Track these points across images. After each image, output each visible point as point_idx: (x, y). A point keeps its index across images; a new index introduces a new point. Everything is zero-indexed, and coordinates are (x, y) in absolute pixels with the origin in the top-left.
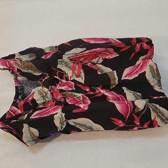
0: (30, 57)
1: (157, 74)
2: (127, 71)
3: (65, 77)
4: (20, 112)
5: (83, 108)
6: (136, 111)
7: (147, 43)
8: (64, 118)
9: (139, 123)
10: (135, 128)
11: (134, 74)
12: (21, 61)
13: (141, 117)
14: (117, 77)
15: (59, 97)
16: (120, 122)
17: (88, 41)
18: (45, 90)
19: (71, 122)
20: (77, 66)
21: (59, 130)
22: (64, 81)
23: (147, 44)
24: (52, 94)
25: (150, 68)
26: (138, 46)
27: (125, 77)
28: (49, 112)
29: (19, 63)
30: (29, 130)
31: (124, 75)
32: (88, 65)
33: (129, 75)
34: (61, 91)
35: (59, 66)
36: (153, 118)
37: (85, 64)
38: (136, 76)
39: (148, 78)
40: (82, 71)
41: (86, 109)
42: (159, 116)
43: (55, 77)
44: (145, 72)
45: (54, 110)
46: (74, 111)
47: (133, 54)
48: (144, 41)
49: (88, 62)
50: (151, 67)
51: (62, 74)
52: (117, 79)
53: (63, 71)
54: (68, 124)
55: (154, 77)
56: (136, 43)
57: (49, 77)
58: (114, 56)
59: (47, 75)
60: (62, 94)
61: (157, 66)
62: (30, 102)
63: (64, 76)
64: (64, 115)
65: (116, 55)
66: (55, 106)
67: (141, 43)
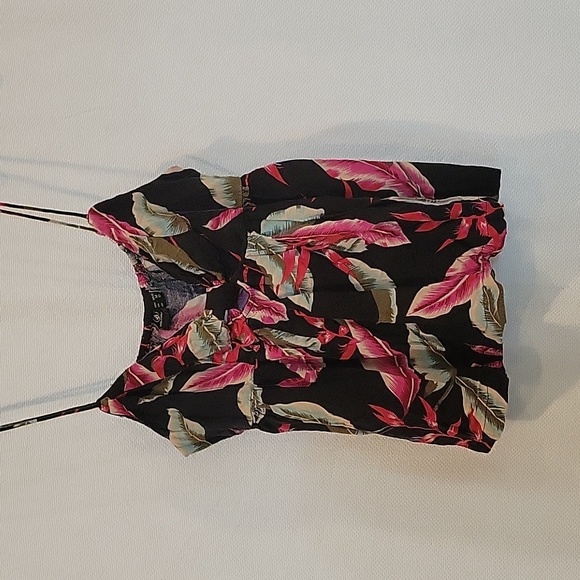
0: (174, 224)
1: (498, 312)
2: (424, 293)
3: (264, 285)
4: (155, 377)
5: (303, 377)
6: (428, 391)
7: (489, 219)
8: (261, 400)
9: (435, 424)
10: (428, 436)
11: (441, 304)
12: (151, 236)
13: (440, 407)
14: (395, 309)
15: (247, 339)
16: (393, 416)
17: (333, 168)
18: (214, 324)
19: (278, 409)
20: (297, 258)
21: (251, 424)
22: (261, 295)
23: (488, 222)
24: (230, 328)
25: (484, 295)
26: (465, 223)
27: (416, 310)
28: (223, 379)
29: (146, 240)
30: (183, 424)
31: (414, 305)
32: (327, 255)
33: (428, 305)
34: (254, 324)
35: (250, 254)
36: (467, 412)
37: (319, 251)
38: (445, 310)
39: (473, 318)
40: (308, 275)
41: (312, 381)
42: (479, 404)
43: (239, 282)
44: (468, 304)
45: (237, 374)
46: (283, 385)
47: (450, 241)
48: (483, 212)
49: (327, 248)
50: (488, 293)
51: (256, 276)
52: (396, 314)
53: (258, 267)
54: (269, 412)
55: (488, 318)
56: (461, 215)
57: (223, 282)
58: (398, 243)
59: (219, 276)
60: (256, 335)
61: (501, 294)
62: (179, 359)
63: (262, 282)
64: (260, 392)
65: (403, 239)
66: (239, 361)
67: (474, 217)
